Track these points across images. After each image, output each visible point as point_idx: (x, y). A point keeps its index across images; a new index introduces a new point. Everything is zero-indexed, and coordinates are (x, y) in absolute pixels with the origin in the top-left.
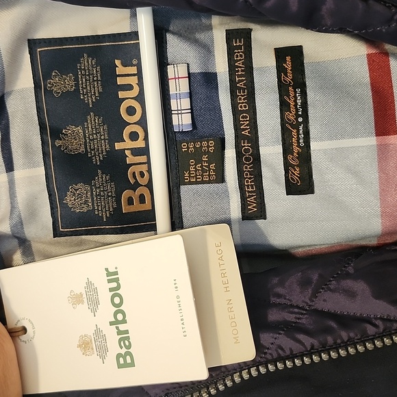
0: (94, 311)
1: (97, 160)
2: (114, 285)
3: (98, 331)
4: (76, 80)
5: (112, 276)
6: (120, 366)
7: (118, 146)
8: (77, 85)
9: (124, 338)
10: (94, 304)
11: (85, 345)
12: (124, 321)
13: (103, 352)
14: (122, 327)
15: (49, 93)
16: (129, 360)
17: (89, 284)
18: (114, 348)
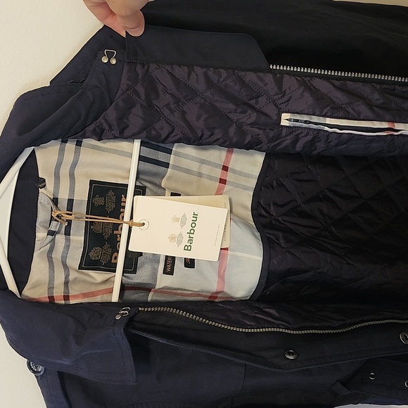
0: (182, 226)
1: (106, 237)
2: (195, 219)
3: (180, 234)
4: (105, 199)
5: (195, 215)
6: (185, 249)
7: (115, 232)
8: (105, 203)
9: (191, 240)
10: (183, 224)
11: (172, 238)
12: (193, 234)
13: (179, 242)
14: (191, 236)
15: (93, 204)
16: (189, 248)
17: (184, 215)
18: (185, 242)
